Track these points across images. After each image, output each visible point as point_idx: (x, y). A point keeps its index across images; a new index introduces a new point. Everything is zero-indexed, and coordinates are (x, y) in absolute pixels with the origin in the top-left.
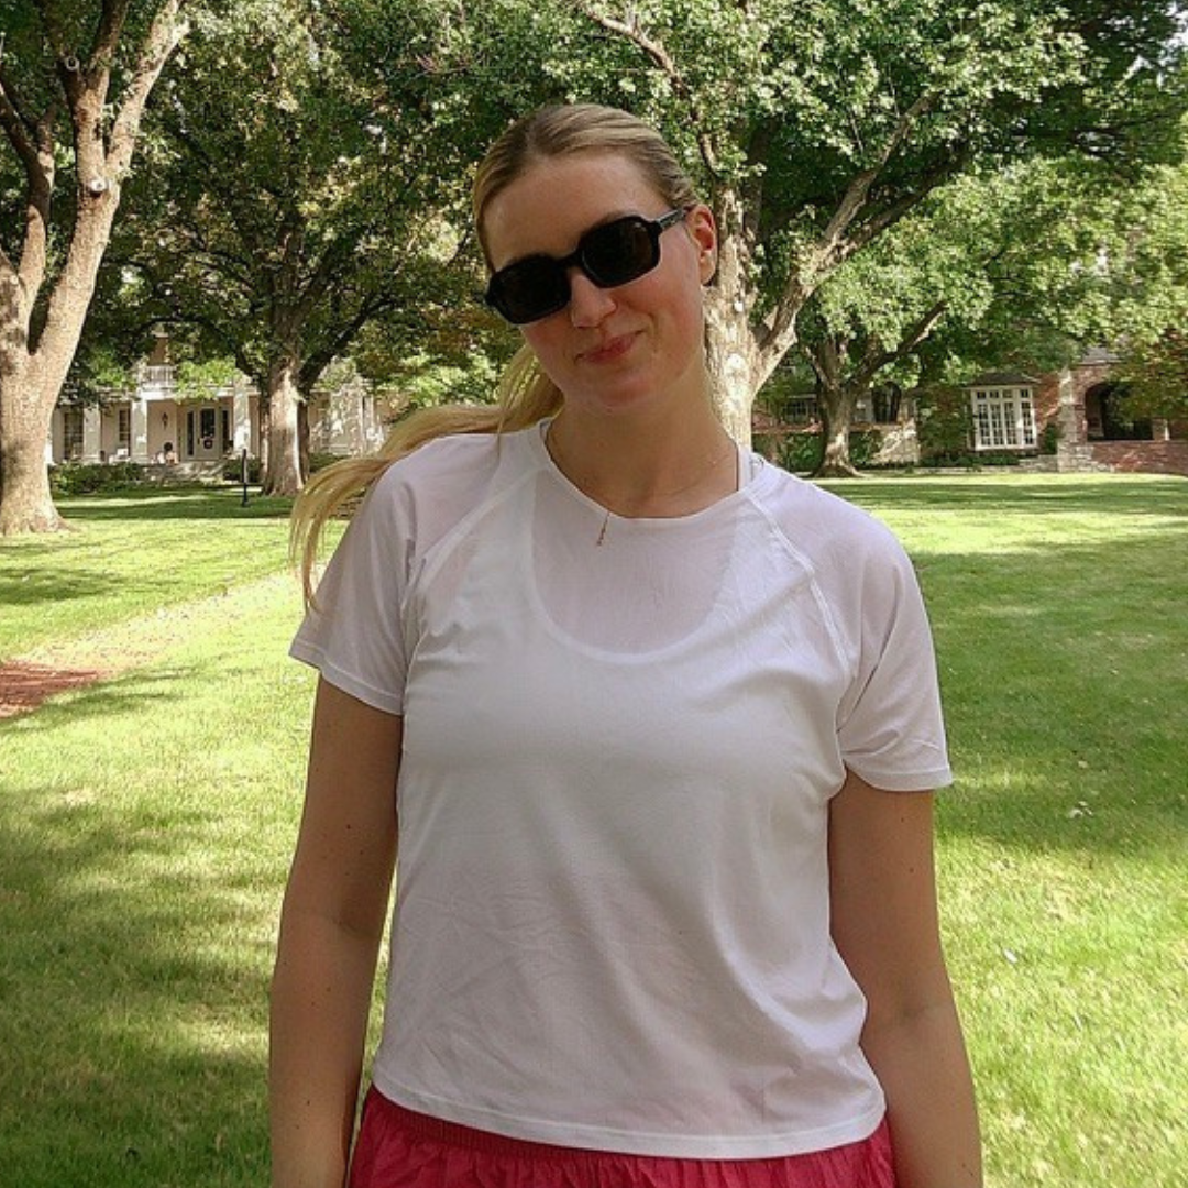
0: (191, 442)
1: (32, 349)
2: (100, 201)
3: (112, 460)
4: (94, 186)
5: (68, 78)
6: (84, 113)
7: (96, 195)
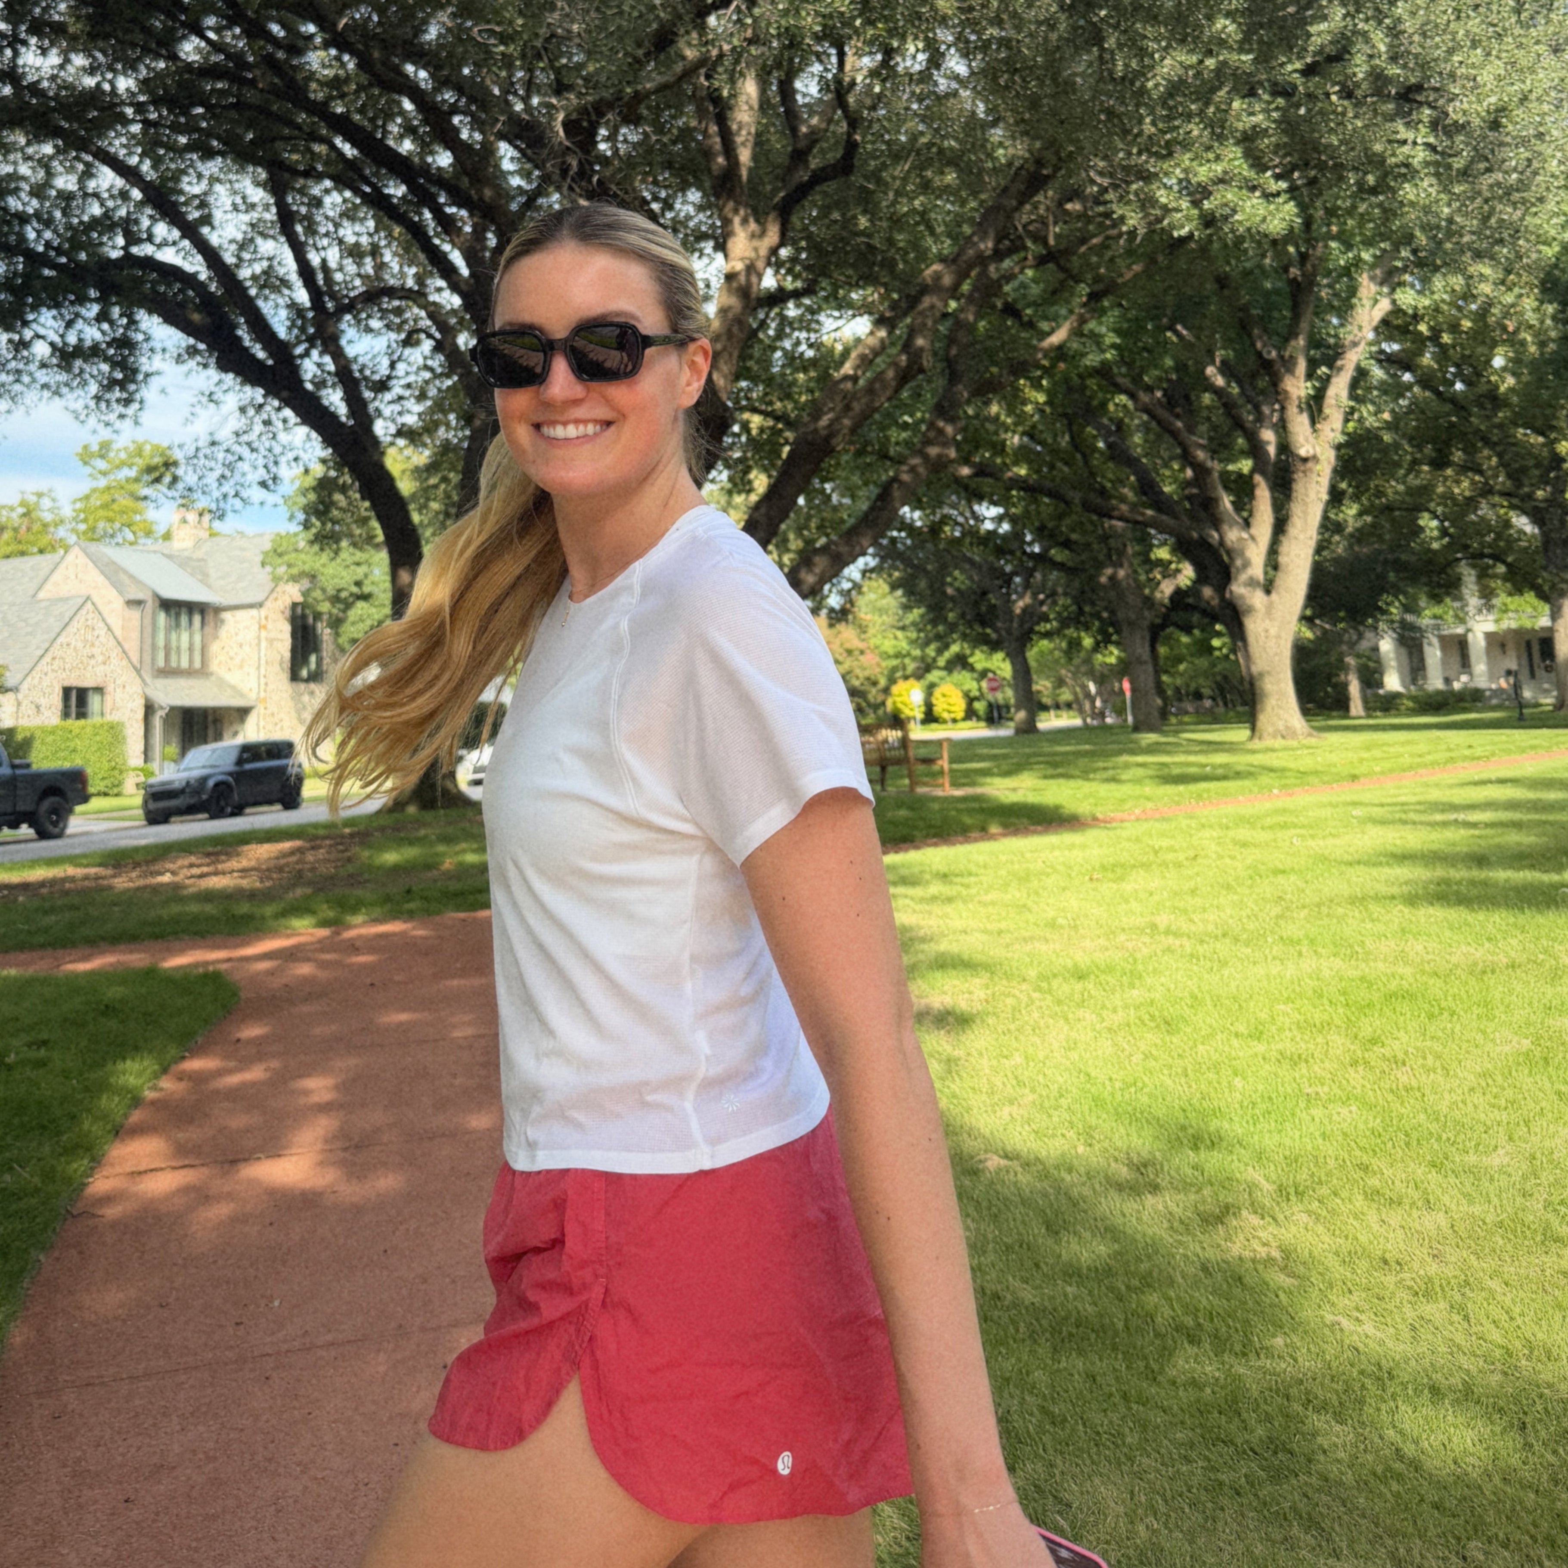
0: (1531, 666)
1: (1268, 592)
2: (1310, 465)
3: (1457, 686)
4: (1303, 452)
5: (1267, 365)
6: (1286, 392)
7: (1305, 460)
